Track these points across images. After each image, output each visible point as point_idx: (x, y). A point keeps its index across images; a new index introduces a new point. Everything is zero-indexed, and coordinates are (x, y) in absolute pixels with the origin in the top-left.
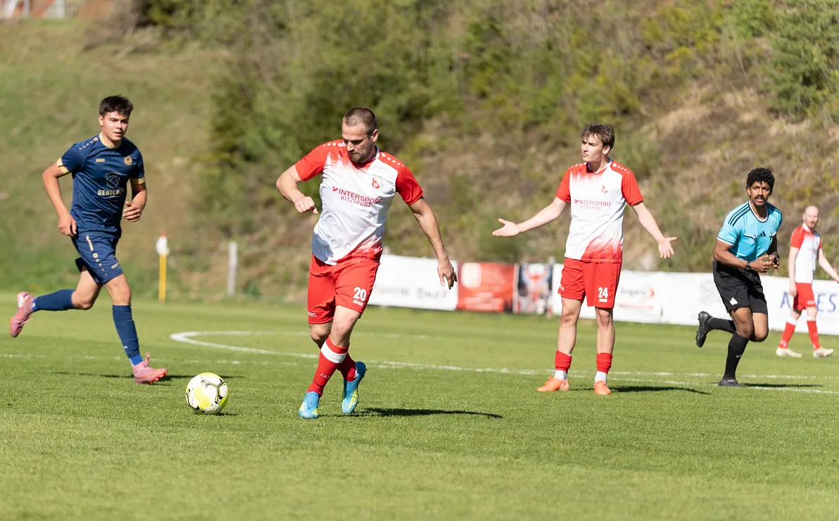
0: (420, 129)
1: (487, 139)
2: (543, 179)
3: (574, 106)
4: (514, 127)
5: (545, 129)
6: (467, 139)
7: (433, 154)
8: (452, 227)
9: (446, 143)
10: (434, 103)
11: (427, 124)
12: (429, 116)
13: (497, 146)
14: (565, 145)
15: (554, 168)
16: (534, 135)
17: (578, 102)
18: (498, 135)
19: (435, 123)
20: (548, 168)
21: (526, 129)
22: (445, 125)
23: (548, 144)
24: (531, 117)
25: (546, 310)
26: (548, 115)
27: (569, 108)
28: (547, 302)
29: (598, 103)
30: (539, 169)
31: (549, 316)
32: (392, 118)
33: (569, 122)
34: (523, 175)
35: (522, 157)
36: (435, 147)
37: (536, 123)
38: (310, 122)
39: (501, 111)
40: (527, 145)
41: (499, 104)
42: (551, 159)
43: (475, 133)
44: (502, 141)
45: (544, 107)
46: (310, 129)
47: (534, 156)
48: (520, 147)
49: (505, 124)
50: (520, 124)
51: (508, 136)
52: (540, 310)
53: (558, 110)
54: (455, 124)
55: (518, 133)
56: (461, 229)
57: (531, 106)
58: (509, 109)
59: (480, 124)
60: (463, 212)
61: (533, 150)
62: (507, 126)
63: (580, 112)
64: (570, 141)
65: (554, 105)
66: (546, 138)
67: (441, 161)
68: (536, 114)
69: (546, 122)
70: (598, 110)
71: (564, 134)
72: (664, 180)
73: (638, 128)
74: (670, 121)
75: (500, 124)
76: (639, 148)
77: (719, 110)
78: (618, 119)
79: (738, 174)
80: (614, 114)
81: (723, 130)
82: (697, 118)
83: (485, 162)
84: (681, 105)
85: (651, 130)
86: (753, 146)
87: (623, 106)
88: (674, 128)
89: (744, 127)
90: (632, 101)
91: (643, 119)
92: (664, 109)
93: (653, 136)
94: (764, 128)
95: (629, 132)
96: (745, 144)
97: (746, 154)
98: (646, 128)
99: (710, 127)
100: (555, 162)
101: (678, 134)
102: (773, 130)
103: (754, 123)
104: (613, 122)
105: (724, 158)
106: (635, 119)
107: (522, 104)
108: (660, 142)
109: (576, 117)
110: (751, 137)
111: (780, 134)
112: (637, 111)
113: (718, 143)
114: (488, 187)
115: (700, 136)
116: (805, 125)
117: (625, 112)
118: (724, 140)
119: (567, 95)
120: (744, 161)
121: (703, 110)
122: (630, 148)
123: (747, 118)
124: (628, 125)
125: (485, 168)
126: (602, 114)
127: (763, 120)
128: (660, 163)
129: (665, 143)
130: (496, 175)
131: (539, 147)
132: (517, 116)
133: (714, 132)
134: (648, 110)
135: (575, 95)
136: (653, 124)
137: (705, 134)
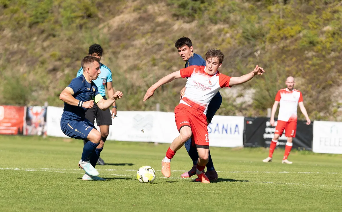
1: (8, 32)
2: (41, 56)
3: (59, 13)
4: (23, 25)
5: (42, 26)
13: (12, 36)
14: (54, 36)
15: (47, 50)
16: (35, 30)
17: (61, 10)
18: (15, 30)
20: (44, 49)
21: (30, 26)
23: (44, 35)
24: (33, 19)
25: (43, 133)
26: (44, 18)
27: (56, 14)
28: (43, 128)
29: (74, 11)
30: (38, 50)
31: (44, 136)
33: (56, 22)
34: (29, 52)
35: (29, 43)
37: (37, 23)
39: (16, 16)
40: (31, 36)
41: (15, 12)
42: (45, 44)
44: (16, 33)
45: (41, 13)
47: (36, 41)
48: (27, 38)
49: (18, 23)
50: (27, 24)
51: (20, 31)
52: (40, 133)
53: (50, 15)
55: (26, 28)
57: (34, 13)
58: (21, 14)
59: (3, 24)
61: (35, 39)
62: (19, 25)
63: (63, 16)
64: (56, 33)
65: (48, 12)
66: (43, 32)
68: (37, 18)
69: (43, 22)
70: (73, 15)
71: (53, 29)
72: (112, 56)
73: (96, 26)
74: (116, 22)
75: (15, 23)
76: (98, 37)
77: (144, 15)
78: (85, 20)
79: (155, 53)
80: (83, 17)
81: (147, 27)
82: (132, 20)
83: (6, 46)
84: (122, 12)
85: (104, 27)
86: (163, 37)
87: (88, 13)
88: (118, 26)
89: (159, 24)
90: (93, 10)
91: (100, 21)
92: (112, 14)
93: (105, 30)
94: (170, 26)
95: (92, 28)
96: (159, 35)
97: (160, 41)
98: (101, 26)
99: (139, 25)
100: (48, 46)
101: (120, 29)
102: (176, 27)
103: (165, 23)
104: (82, 22)
105: (147, 44)
106: (95, 21)
107: (29, 12)
108: (110, 34)
109: (60, 19)
110: (162, 31)
111: (180, 29)
112: (96, 16)
113: (144, 34)
114: (8, 61)
115: (133, 31)
116: (194, 24)
117: (89, 16)
118: (147, 33)
119: (55, 6)
120: (159, 45)
121: (135, 15)
122: (91, 38)
123: (160, 19)
124: (91, 24)
125: (6, 50)
126: (76, 17)
127: (170, 21)
128: (110, 46)
129: (112, 34)
130: (13, 53)
131: (38, 37)
132: (25, 19)
133: (142, 28)
134: (103, 15)
135: (60, 6)
136: (106, 23)
137: (136, 29)
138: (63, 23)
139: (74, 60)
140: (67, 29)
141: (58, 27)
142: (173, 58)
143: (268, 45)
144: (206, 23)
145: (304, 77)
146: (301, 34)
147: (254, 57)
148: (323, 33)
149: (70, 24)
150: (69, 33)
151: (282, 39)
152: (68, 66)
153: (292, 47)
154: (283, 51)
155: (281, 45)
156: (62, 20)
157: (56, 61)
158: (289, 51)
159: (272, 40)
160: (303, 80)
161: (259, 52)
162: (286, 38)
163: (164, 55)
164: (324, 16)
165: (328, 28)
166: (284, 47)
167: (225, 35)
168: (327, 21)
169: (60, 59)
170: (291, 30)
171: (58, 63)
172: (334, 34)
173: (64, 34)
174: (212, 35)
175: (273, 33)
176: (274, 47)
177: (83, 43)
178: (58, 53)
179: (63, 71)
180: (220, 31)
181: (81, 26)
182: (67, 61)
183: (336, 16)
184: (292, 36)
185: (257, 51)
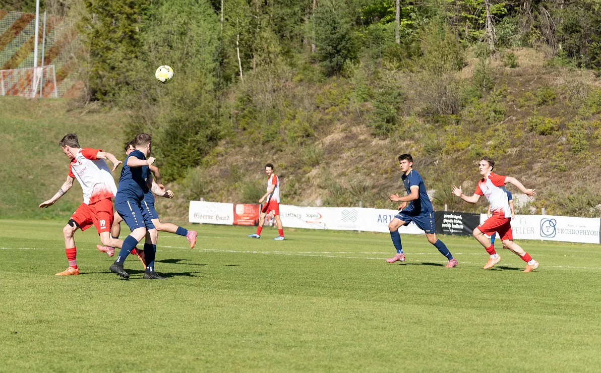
0: (216, 145)
1: (246, 149)
3: (285, 134)
4: (258, 143)
5: (272, 144)
6: (237, 149)
7: (222, 156)
8: (231, 188)
9: (228, 151)
10: (222, 133)
11: (219, 143)
12: (220, 139)
13: (250, 152)
14: (281, 151)
16: (267, 147)
17: (287, 131)
18: (251, 147)
19: (223, 142)
21: (263, 144)
22: (227, 143)
23: (274, 151)
24: (265, 139)
25: (273, 224)
26: (274, 138)
29: (296, 132)
32: (204, 140)
33: (283, 140)
35: (262, 156)
36: (223, 153)
37: (268, 141)
38: (168, 142)
39: (252, 136)
40: (264, 151)
41: (252, 133)
42: (275, 157)
43: (241, 146)
44: (253, 149)
45: (271, 134)
46: (167, 146)
47: (267, 155)
48: (261, 152)
50: (261, 142)
51: (256, 147)
52: (271, 225)
53: (278, 135)
54: (232, 142)
55: (260, 145)
56: (235, 189)
57: (266, 134)
58: (256, 135)
59: (243, 142)
60: (236, 182)
61: (267, 153)
62: (255, 143)
63: (288, 136)
64: (283, 149)
66: (273, 148)
67: (226, 159)
68: (268, 138)
69: (273, 141)
70: (295, 135)
72: (325, 166)
73: (313, 143)
74: (328, 140)
75: (252, 142)
76: (314, 151)
77: (349, 134)
78: (305, 139)
79: (358, 163)
80: (303, 137)
81: (352, 143)
82: (340, 138)
83: (245, 159)
84: (333, 132)
85: (319, 143)
86: (364, 150)
87: (307, 133)
88: (330, 143)
89: (361, 141)
90: (311, 131)
91: (316, 139)
92: (325, 134)
93: (320, 146)
94: (369, 142)
95: (310, 145)
96: (361, 149)
97: (361, 154)
98: (317, 143)
99: (345, 142)
100: (277, 159)
101: (331, 145)
102: (374, 143)
103: (365, 140)
104: (302, 140)
105: (352, 156)
106: (312, 139)
107: (262, 133)
108: (324, 149)
109: (286, 138)
110: (363, 146)
111: (377, 145)
112: (313, 136)
113: (349, 149)
114: (247, 170)
115: (341, 146)
116: (388, 141)
117: (308, 136)
118: (352, 148)
119: (282, 129)
120: (361, 157)
121: (342, 135)
122: (310, 152)
123: (362, 137)
124: (309, 141)
125: (245, 162)
126: (298, 137)
127: (369, 139)
128: (323, 158)
129: (326, 149)
130: (250, 164)
131: (269, 152)
132: (259, 138)
133: (347, 144)
134: (318, 135)
135: (285, 128)
136: (320, 141)
137: (343, 145)
138: (287, 141)
139: (296, 169)
140: (291, 146)
141: (284, 144)
142: (372, 166)
143: (444, 156)
144: (397, 140)
145: (472, 180)
146: (470, 148)
147: (434, 165)
148: (486, 146)
149: (293, 142)
150: (292, 149)
151: (455, 151)
152: (292, 173)
153: (463, 157)
154: (456, 160)
155: (454, 156)
156: (287, 139)
157: (283, 170)
158: (461, 160)
159: (447, 152)
160: (472, 183)
161: (437, 161)
162: (458, 151)
163: (365, 164)
164: (487, 134)
165: (491, 143)
166: (456, 158)
167: (411, 149)
168: (490, 138)
169: (286, 169)
170: (463, 144)
171: (284, 171)
172: (495, 147)
173: (289, 149)
174: (401, 148)
175: (449, 146)
176: (449, 157)
177: (303, 156)
178: (285, 164)
179: (288, 177)
180: (407, 146)
181: (302, 144)
182: (291, 170)
183: (497, 133)
184: (463, 149)
185: (436, 160)
